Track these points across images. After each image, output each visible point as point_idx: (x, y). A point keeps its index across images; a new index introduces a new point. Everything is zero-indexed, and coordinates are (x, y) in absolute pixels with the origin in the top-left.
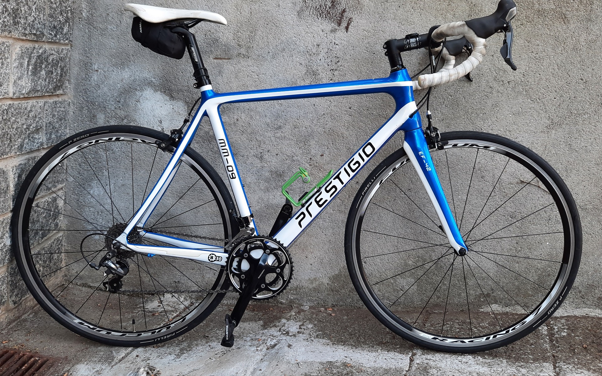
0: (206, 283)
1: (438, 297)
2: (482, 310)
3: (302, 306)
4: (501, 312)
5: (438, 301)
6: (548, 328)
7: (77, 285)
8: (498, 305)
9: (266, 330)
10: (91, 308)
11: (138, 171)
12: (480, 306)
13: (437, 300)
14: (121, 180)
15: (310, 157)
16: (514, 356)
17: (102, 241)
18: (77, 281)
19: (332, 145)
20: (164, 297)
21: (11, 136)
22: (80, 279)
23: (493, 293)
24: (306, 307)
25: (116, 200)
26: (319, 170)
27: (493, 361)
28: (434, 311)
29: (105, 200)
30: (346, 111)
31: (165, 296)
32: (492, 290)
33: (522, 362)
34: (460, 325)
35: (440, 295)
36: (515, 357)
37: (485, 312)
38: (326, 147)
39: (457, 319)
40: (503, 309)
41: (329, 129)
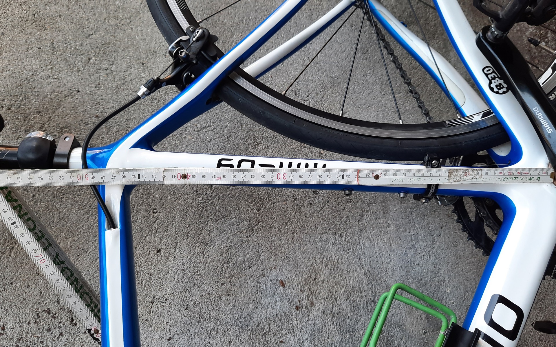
15: (294, 311)
19: (254, 268)
26: (317, 281)
30: (167, 258)
38: (262, 279)
41: (219, 284)
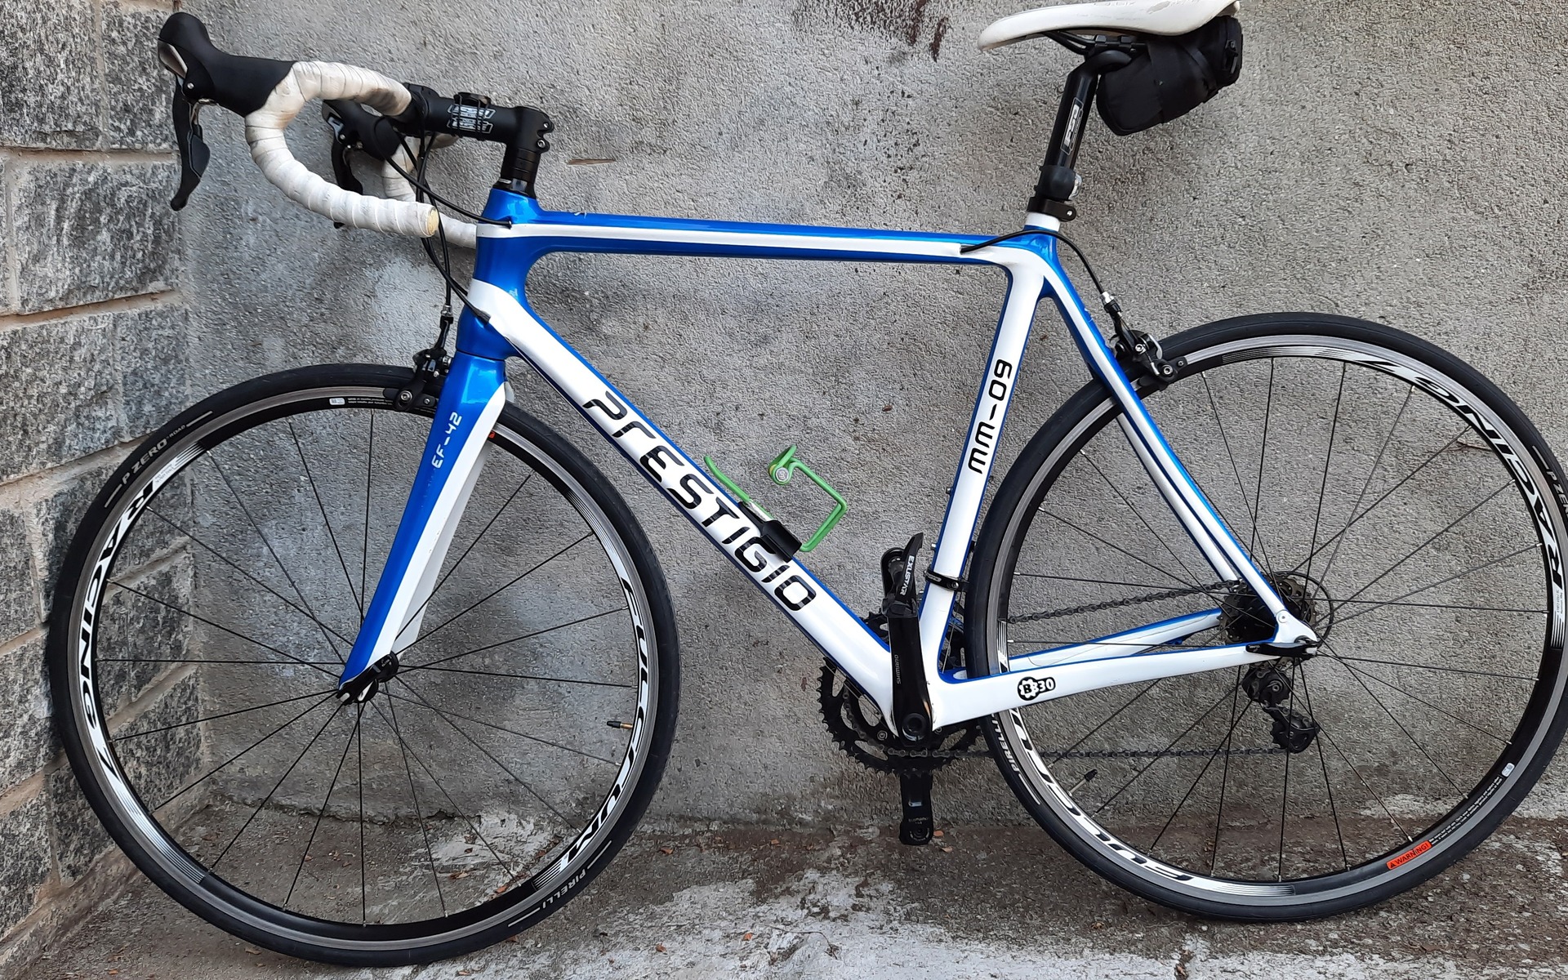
0: (593, 781)
1: (1241, 785)
2: (1368, 812)
3: (860, 828)
4: (1423, 815)
5: (1240, 794)
6: (1564, 857)
7: (246, 804)
8: (1411, 797)
9: (764, 907)
10: (285, 867)
11: (386, 487)
12: (1361, 802)
13: (1238, 791)
14: (343, 514)
15: (853, 416)
16: (1475, 946)
17: (303, 683)
18: (244, 795)
19: (913, 380)
20: (480, 823)
21: (25, 418)
22: (252, 789)
23: (1395, 763)
24: (870, 830)
25: (331, 569)
26: (881, 450)
27: (1416, 965)
28: (1230, 823)
29: (303, 570)
30: (947, 280)
31: (482, 820)
32: (1394, 754)
33: (1502, 965)
34: (1309, 861)
35: (1244, 776)
36: (1478, 950)
37: (1375, 817)
38: (898, 386)
39: (1298, 844)
40: (1428, 807)
41: (903, 336)
